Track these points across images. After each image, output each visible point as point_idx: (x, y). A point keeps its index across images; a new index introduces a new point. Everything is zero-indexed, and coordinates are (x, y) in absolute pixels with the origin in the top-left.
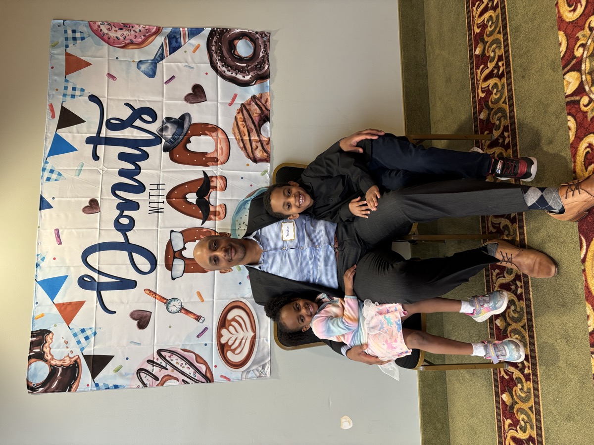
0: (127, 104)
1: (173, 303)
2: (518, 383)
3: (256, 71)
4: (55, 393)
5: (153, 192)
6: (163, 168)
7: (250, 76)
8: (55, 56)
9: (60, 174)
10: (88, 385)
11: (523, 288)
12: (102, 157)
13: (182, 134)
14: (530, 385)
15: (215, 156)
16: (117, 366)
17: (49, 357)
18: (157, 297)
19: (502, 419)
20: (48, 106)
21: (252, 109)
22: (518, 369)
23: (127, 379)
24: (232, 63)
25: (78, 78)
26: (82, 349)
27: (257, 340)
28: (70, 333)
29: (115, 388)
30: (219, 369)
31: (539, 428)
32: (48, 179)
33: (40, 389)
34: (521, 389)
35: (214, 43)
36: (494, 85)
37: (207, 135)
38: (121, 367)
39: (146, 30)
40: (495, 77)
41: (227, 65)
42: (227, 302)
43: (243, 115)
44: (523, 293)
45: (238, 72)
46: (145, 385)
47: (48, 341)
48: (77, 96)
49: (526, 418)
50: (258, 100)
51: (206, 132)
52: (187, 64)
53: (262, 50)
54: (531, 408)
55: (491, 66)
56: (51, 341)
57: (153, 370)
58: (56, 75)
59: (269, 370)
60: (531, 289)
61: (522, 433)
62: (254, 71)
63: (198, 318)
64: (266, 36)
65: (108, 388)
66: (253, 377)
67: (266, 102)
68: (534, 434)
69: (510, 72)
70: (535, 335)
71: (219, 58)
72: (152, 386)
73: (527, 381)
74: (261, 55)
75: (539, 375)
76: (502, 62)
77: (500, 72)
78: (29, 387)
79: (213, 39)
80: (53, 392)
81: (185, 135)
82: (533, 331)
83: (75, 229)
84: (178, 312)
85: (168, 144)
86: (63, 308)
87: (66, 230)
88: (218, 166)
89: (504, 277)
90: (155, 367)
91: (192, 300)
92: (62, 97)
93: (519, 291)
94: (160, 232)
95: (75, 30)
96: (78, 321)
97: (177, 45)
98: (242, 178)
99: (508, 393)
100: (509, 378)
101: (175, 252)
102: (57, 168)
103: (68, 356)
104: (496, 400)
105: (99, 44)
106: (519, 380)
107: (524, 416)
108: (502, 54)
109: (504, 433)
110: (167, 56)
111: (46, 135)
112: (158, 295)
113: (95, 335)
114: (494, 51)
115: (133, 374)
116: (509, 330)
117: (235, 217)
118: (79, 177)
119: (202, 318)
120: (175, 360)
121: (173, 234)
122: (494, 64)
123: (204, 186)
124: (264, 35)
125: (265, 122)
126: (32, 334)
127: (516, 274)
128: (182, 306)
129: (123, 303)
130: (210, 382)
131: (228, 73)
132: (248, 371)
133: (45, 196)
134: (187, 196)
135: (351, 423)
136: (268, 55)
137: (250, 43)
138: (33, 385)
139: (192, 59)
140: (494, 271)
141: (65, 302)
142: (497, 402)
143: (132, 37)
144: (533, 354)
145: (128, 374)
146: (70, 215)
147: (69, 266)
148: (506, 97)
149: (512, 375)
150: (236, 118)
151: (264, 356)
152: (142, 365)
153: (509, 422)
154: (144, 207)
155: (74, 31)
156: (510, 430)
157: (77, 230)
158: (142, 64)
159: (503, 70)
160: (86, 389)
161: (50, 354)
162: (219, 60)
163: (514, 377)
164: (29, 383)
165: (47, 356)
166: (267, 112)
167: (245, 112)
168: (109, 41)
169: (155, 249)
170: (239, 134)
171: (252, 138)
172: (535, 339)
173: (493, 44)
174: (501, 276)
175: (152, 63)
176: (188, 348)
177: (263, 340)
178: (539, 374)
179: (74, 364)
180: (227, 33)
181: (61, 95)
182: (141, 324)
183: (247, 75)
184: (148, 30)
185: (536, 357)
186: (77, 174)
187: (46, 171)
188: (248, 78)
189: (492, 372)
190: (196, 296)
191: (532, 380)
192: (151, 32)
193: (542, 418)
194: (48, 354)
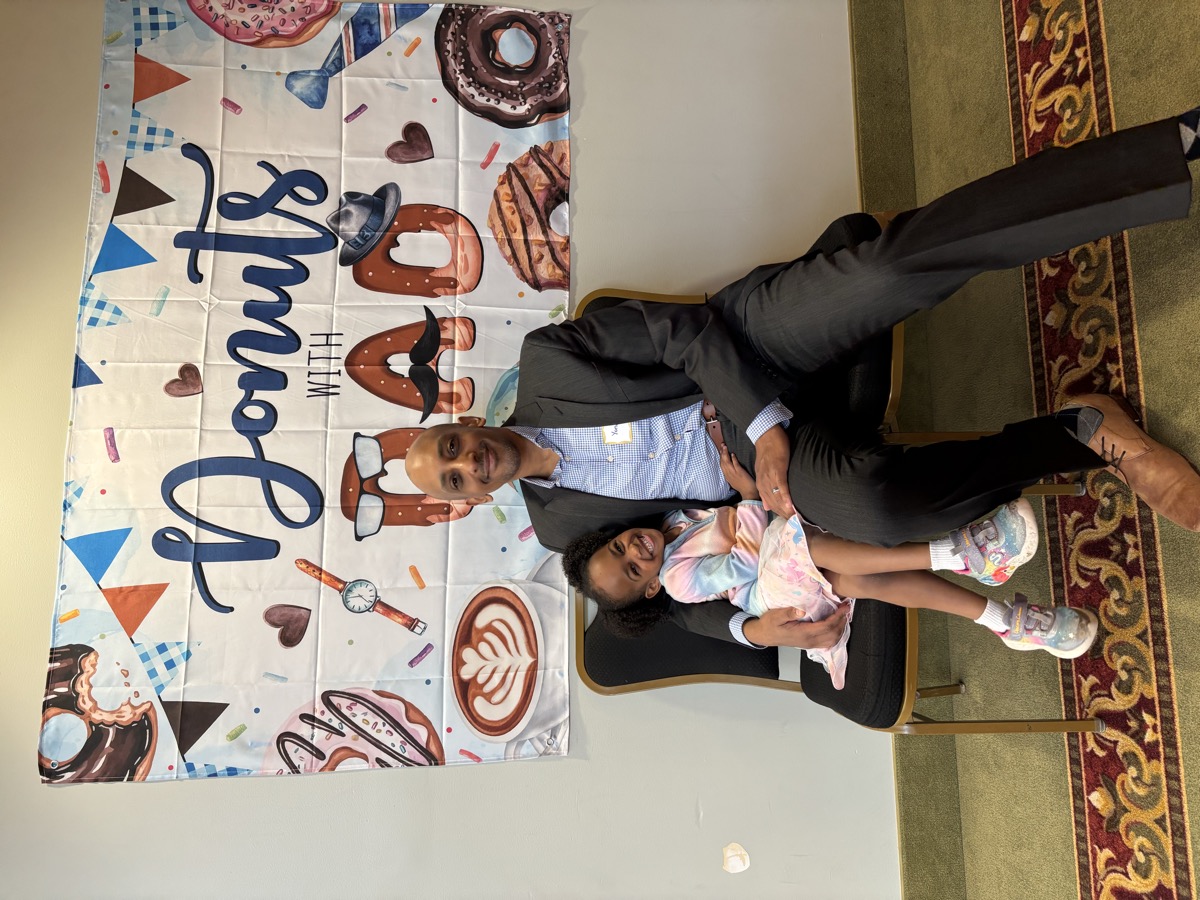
0: (264, 164)
1: (357, 591)
2: (1129, 764)
3: (539, 96)
4: (100, 784)
5: (316, 352)
6: (339, 300)
7: (527, 106)
8: (113, 62)
9: (117, 311)
10: (171, 768)
11: (1140, 547)
12: (208, 277)
13: (381, 228)
14: (1159, 767)
15: (451, 274)
16: (234, 726)
17: (87, 706)
18: (323, 576)
19: (1090, 848)
20: (95, 166)
21: (531, 176)
22: (1130, 733)
23: (257, 755)
24: (489, 79)
25: (159, 109)
26: (160, 688)
27: (540, 672)
28: (135, 653)
29: (229, 775)
30: (457, 734)
31: (1182, 867)
32: (93, 322)
33: (68, 775)
34: (1137, 780)
35: (450, 37)
36: (1064, 101)
37: (433, 229)
38: (243, 728)
39: (306, 7)
40: (1068, 83)
41: (478, 83)
42: (474, 590)
43: (512, 188)
44: (1141, 559)
45: (502, 97)
46: (295, 769)
47: (86, 670)
48: (157, 145)
49: (1148, 844)
50: (545, 156)
51: (433, 224)
52: (392, 80)
53: (554, 51)
54: (1160, 822)
55: (1057, 60)
56: (92, 670)
57: (313, 736)
58: (115, 101)
59: (566, 740)
60: (1159, 547)
61: (1139, 878)
62: (536, 94)
63: (411, 624)
64: (562, 21)
65: (215, 775)
66: (532, 756)
67: (562, 160)
68: (1170, 882)
69: (1102, 66)
70: (1170, 652)
71: (462, 67)
72: (309, 771)
73: (1150, 758)
74: (551, 61)
75: (1179, 745)
76: (1083, 49)
77: (1080, 71)
78: (42, 770)
79: (448, 26)
80: (96, 781)
81: (387, 230)
82: (1165, 644)
83: (148, 428)
84: (368, 610)
85: (350, 248)
86: (119, 599)
87: (128, 432)
88: (458, 296)
89: (1093, 527)
90: (316, 730)
91: (399, 585)
92: (125, 147)
93: (1131, 555)
94: (331, 435)
95: (156, 9)
96: (153, 627)
97: (372, 39)
98: (509, 323)
99: (1104, 790)
100: (1107, 755)
101: (362, 480)
102: (113, 299)
103: (129, 703)
104: (1075, 807)
105: (206, 38)
106: (1132, 758)
107: (1145, 839)
108: (1083, 32)
109: (1096, 882)
110: (350, 63)
111: (90, 228)
112: (326, 572)
113: (187, 660)
114: (1063, 27)
115: (270, 744)
116: (1105, 646)
117: (494, 406)
118: (158, 317)
119: (420, 624)
120: (360, 715)
121: (359, 441)
122: (1063, 55)
123: (427, 340)
124: (557, 20)
125: (559, 202)
126: (51, 654)
127: (1124, 517)
128: (377, 596)
129: (250, 590)
130: (436, 764)
131: (481, 100)
132: (519, 741)
133: (85, 358)
134: (389, 361)
135: (747, 858)
136: (566, 63)
137: (527, 37)
138: (53, 765)
139: (404, 69)
140: (1069, 516)
141: (125, 585)
142: (1078, 810)
143: (276, 23)
144: (1165, 697)
145: (258, 744)
146: (138, 400)
147: (133, 509)
148: (1094, 123)
149: (1115, 748)
150: (496, 194)
151: (554, 708)
152: (289, 725)
153: (1106, 853)
154: (297, 382)
155: (153, 11)
156: (1108, 873)
157: (152, 431)
158: (297, 79)
159: (1087, 65)
160: (167, 777)
161: (91, 699)
162: (461, 71)
163: (1120, 751)
164: (44, 762)
165: (84, 702)
166: (563, 181)
167: (515, 181)
168: (228, 32)
169: (320, 473)
170: (502, 229)
171: (531, 237)
172: (1171, 661)
173: (1061, 13)
174: (1085, 524)
175: (317, 78)
176: (389, 689)
177: (554, 674)
178: (1179, 740)
179: (141, 722)
180: (478, 14)
181: (123, 144)
182: (287, 635)
183: (521, 104)
184: (311, 8)
185: (1171, 703)
186: (155, 311)
187: (88, 304)
188: (522, 110)
189: (1066, 743)
190: (408, 574)
191: (1162, 757)
192: (315, 12)
193: (1189, 842)
194: (86, 699)
